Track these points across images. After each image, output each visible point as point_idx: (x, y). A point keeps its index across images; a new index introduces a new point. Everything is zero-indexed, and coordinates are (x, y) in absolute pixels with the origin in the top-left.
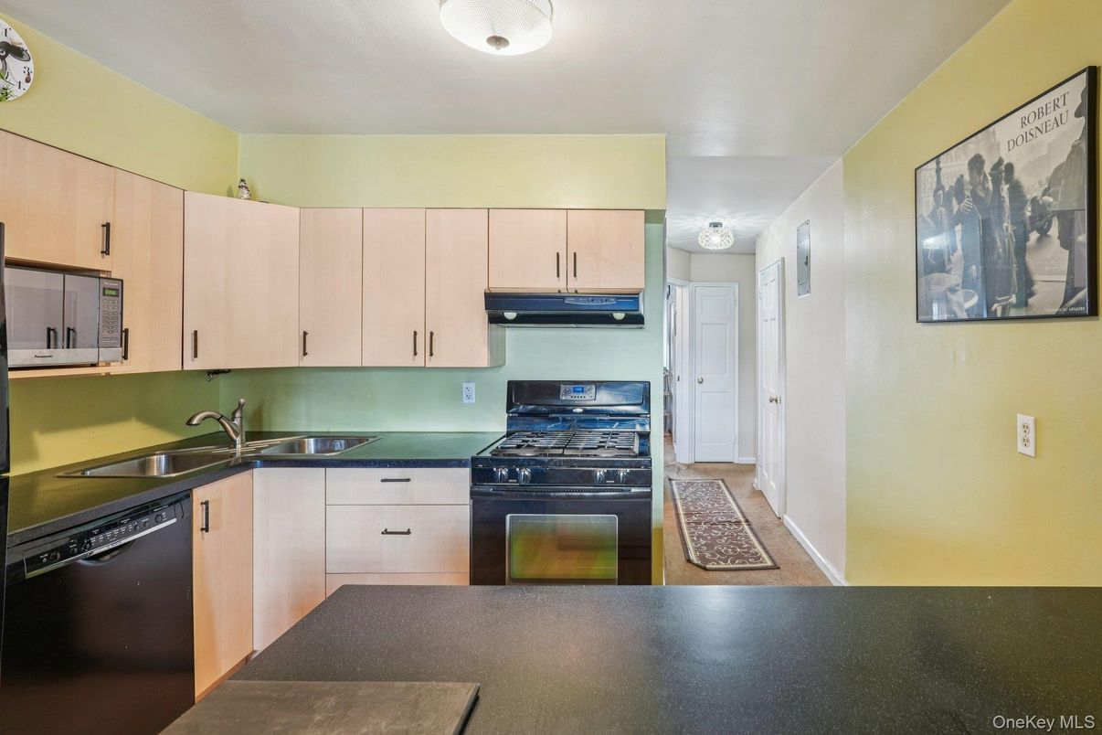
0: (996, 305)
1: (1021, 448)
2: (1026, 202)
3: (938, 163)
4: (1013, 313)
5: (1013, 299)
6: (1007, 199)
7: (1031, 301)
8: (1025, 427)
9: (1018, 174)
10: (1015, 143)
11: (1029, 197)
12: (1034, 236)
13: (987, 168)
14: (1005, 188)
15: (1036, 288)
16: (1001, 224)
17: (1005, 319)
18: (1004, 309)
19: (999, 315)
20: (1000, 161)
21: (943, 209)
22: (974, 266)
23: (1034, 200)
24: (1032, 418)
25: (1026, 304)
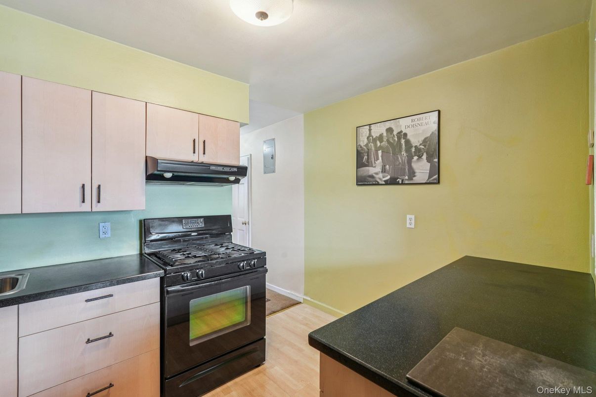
0: (398, 180)
1: (408, 226)
2: (412, 147)
3: (370, 127)
4: (406, 182)
5: (407, 177)
6: (404, 144)
7: (414, 178)
8: (410, 219)
9: (408, 137)
10: (409, 127)
11: (414, 145)
12: (416, 158)
13: (395, 133)
14: (403, 141)
15: (416, 174)
16: (401, 152)
17: (403, 184)
18: (402, 181)
19: (400, 182)
20: (401, 132)
21: (372, 144)
22: (388, 166)
23: (416, 147)
24: (414, 216)
25: (412, 179)
